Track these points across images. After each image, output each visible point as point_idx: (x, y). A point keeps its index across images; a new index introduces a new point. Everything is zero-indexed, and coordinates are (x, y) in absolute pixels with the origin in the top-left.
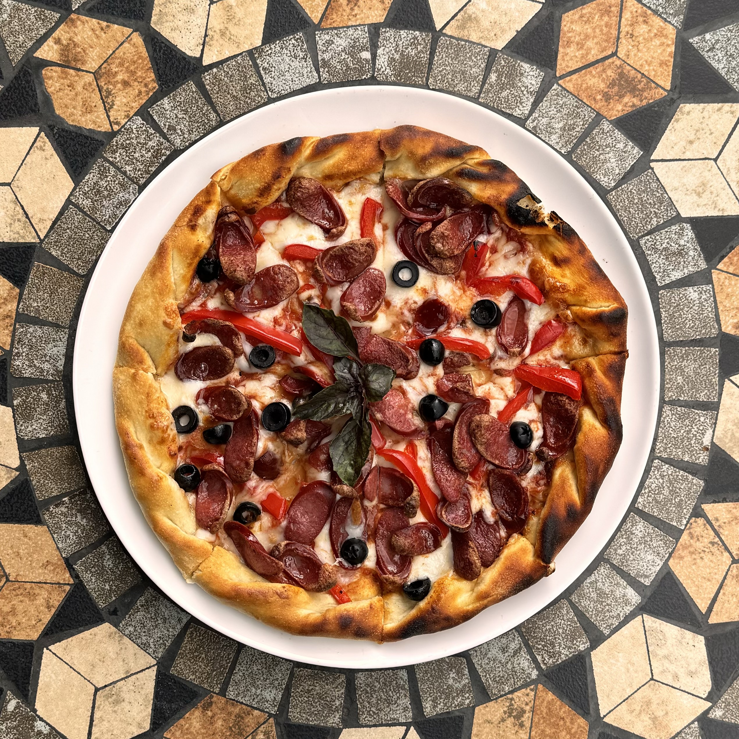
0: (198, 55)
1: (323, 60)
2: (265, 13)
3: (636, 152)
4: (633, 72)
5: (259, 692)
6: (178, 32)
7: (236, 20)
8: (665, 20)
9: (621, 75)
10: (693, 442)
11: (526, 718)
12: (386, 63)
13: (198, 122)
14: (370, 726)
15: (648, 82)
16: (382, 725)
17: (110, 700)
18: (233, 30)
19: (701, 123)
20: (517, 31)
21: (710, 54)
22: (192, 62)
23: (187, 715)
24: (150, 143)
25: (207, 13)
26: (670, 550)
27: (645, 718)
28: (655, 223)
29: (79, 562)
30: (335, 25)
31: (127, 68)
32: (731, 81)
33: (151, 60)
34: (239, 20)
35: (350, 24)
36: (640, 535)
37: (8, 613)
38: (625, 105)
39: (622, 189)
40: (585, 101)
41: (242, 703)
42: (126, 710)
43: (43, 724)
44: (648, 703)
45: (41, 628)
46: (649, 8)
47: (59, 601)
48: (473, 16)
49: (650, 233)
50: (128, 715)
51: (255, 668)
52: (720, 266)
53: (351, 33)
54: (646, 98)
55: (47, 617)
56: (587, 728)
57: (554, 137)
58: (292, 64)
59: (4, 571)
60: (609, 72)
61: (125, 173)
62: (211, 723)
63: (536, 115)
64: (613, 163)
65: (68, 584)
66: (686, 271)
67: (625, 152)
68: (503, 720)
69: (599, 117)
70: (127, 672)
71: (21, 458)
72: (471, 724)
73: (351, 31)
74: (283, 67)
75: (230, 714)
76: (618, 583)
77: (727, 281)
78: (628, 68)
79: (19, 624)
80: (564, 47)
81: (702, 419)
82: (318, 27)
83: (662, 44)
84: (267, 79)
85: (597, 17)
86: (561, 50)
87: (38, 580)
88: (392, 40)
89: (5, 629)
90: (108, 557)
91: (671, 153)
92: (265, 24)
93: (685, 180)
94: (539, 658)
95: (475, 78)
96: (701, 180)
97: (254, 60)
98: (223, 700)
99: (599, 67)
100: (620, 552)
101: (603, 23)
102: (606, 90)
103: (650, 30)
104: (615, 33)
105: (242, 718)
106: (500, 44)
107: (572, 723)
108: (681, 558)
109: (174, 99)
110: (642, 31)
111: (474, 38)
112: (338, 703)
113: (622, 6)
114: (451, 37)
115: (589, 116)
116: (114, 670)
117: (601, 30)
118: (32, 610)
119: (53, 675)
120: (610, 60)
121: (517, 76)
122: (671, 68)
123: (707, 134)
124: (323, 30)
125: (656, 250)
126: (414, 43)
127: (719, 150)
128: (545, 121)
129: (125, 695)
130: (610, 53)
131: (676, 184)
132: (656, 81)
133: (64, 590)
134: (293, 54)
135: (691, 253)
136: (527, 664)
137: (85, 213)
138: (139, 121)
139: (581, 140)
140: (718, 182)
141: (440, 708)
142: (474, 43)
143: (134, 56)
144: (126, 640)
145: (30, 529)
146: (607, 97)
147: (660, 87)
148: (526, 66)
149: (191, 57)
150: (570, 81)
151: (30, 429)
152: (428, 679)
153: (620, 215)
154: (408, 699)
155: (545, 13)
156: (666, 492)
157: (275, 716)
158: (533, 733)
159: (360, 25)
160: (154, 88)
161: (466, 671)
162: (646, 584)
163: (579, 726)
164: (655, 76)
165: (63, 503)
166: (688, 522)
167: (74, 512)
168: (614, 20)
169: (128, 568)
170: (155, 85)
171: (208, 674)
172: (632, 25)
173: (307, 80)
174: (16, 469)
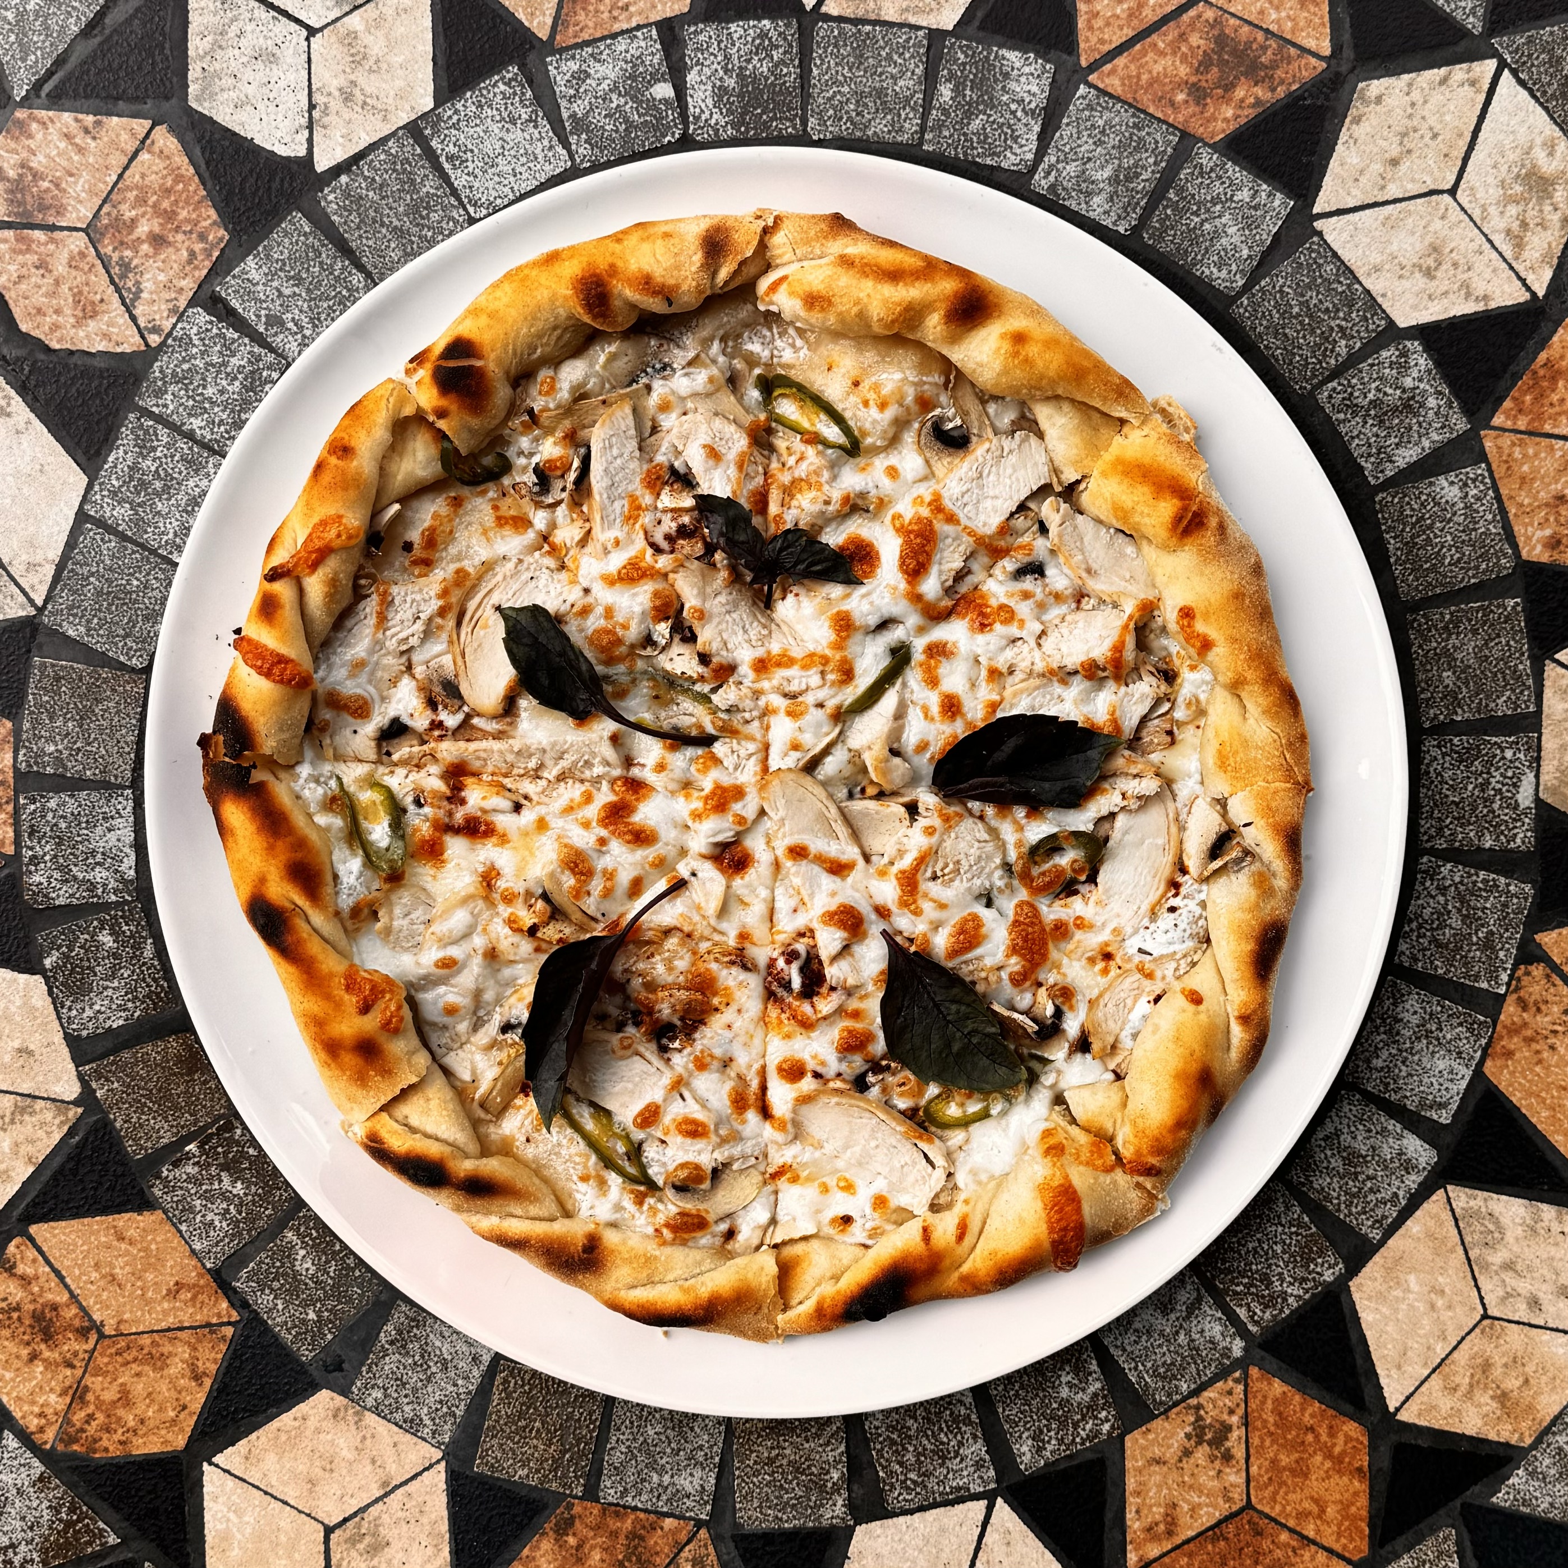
0: (302, 152)
1: (573, 116)
3: (1280, 204)
4: (1246, 28)
5: (666, 1479)
6: (249, 108)
7: (371, 62)
9: (1221, 41)
10: (1496, 806)
12: (710, 102)
13: (328, 299)
14: (911, 1512)
16: (935, 1505)
17: (361, 1546)
18: (369, 84)
23: (526, 1552)
24: (234, 361)
25: (305, 56)
26: (1484, 1042)
27: (1485, 1399)
28: (1344, 351)
30: (586, 36)
31: (155, 206)
35: (617, 27)
38: (1241, 104)
39: (1262, 289)
40: (1151, 110)
41: (635, 1509)
44: (1486, 1366)
45: (189, 1423)
47: (215, 1361)
49: (1336, 373)
51: (651, 1432)
52: (1498, 420)
53: (623, 48)
54: (1282, 82)
55: (197, 1399)
57: (1096, 200)
60: (1195, 40)
63: (1050, 159)
65: (229, 1323)
66: (1426, 444)
67: (1256, 208)
68: (1187, 1453)
70: (385, 1484)
71: (80, 1077)
73: (621, 44)
75: (614, 1534)
76: (1384, 1129)
78: (1232, 21)
79: (142, 1422)
81: (1509, 754)
82: (549, 47)
84: (460, 180)
87: (164, 1325)
88: (714, 48)
90: (302, 1252)
91: (1354, 192)
94: (1242, 1313)
95: (907, 100)
96: (1429, 239)
99: (1171, 31)
102: (1193, 79)
105: (642, 1538)
106: (948, 18)
107: (1332, 1434)
109: (268, 256)
112: (835, 1475)
114: (840, 19)
115: (1164, 141)
119: (232, 1516)
121: (996, 81)
123: (1427, 139)
124: (561, 51)
125: (1354, 409)
126: (763, 45)
127: (1456, 170)
131: (1375, 258)
132: (1299, 41)
134: (505, 114)
137: (123, 537)
138: (201, 317)
139: (1157, 196)
142: (891, 24)
143: (164, 177)
146: (1198, 94)
147: (1309, 52)
148: (1013, 57)
150: (1113, 72)
151: (88, 1013)
152: (1017, 1395)
153: (1266, 347)
154: (980, 1441)
158: (1254, 1470)
159: (638, 27)
160: (221, 239)
162: (1443, 1121)
163: (1348, 1439)
166: (1511, 977)
167: (213, 1170)
170: (222, 232)
173: (547, 167)
174: (76, 1103)
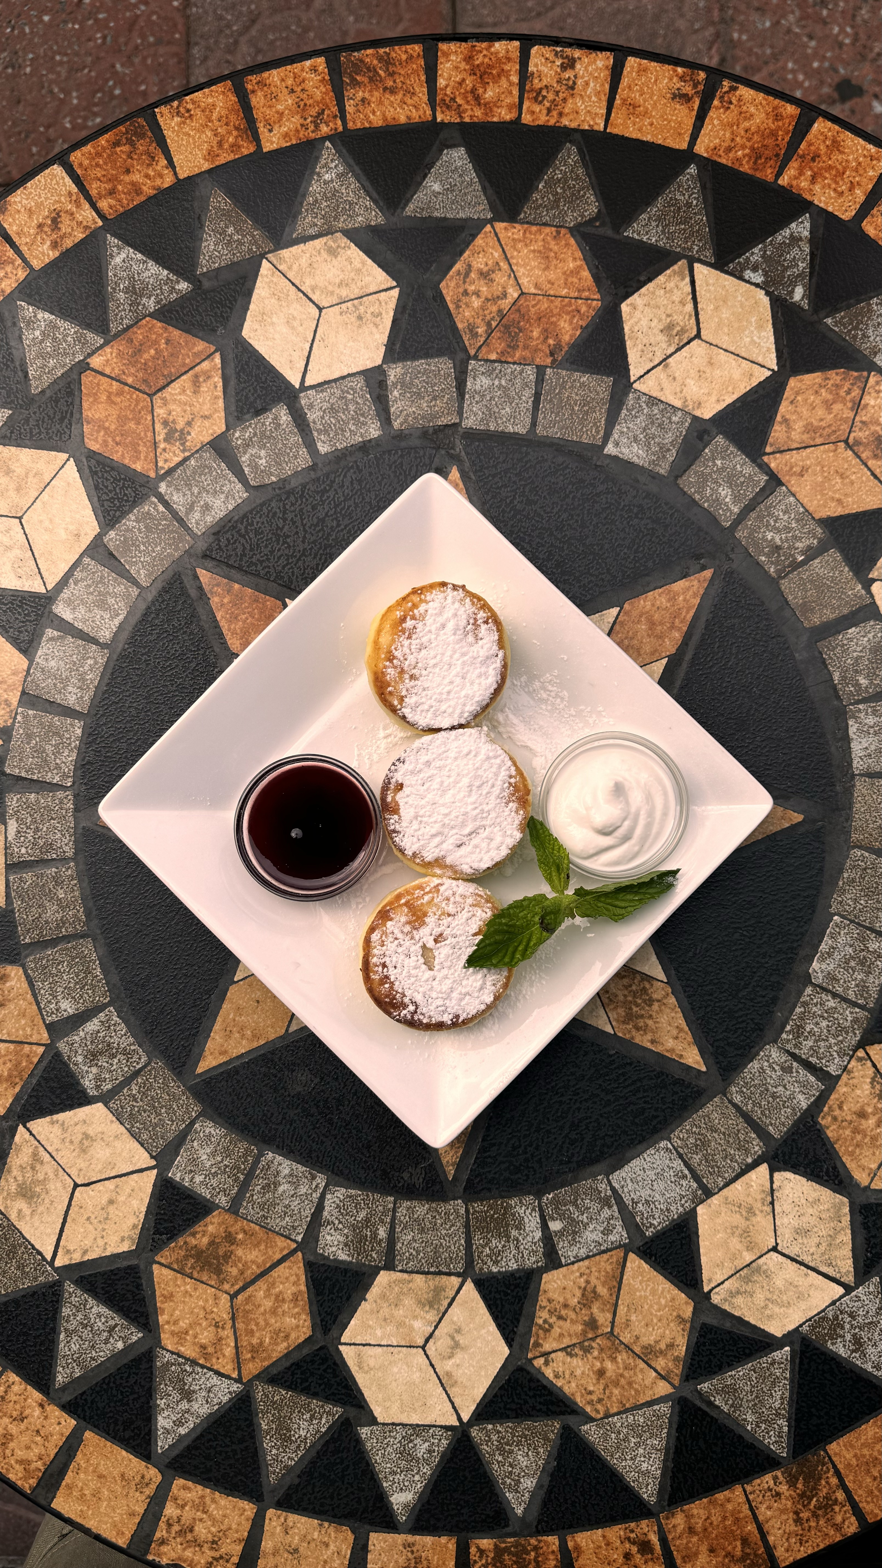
2: (701, 1251)
8: (179, 1355)
11: (161, 432)
15: (182, 1268)
19: (104, 1230)
20: (366, 1300)
21: (111, 1323)
22: (781, 1165)
29: (762, 484)
32: (79, 1292)
33: (837, 1153)
34: (733, 1234)
36: (70, 689)
37: (834, 402)
42: (655, 321)
43: (754, 280)
46: (203, 1367)
48: (427, 1308)
50: (651, 316)
56: (86, 440)
58: (649, 1192)
59: (853, 451)
61: (835, 995)
62: (546, 330)
64: (203, 1154)
69: (234, 1209)
72: (226, 409)
74: (660, 1186)
77: (29, 1033)
80: (300, 1291)
83: (176, 1323)
85: (267, 1340)
86: (303, 1288)
89: (832, 382)
92: (698, 1237)
93: (108, 1151)
97: (702, 1186)
98: (538, 361)
100: (90, 662)
101: (257, 1334)
103: (195, 1337)
104: (240, 1325)
108: (14, 674)
110: (206, 1334)
111: (419, 1279)
113: (239, 1363)
116: (684, 364)
117: (257, 1324)
118: (805, 412)
120: (237, 1287)
122: (158, 1293)
128: (303, 1190)
129: (662, 338)
130: (240, 1297)
133: (771, 445)
135: (80, 1059)
136: (175, 498)
140: (66, 1157)
141: (268, 419)
144: (678, 404)
145: (834, 510)
149: (785, 1170)
155: (334, 1333)
156: (49, 749)
157: (469, 357)
161: (246, 470)
164: (176, 1278)
165: (802, 553)
168: (244, 1342)
169: (699, 492)
171: (565, 388)
172: (220, 1339)
